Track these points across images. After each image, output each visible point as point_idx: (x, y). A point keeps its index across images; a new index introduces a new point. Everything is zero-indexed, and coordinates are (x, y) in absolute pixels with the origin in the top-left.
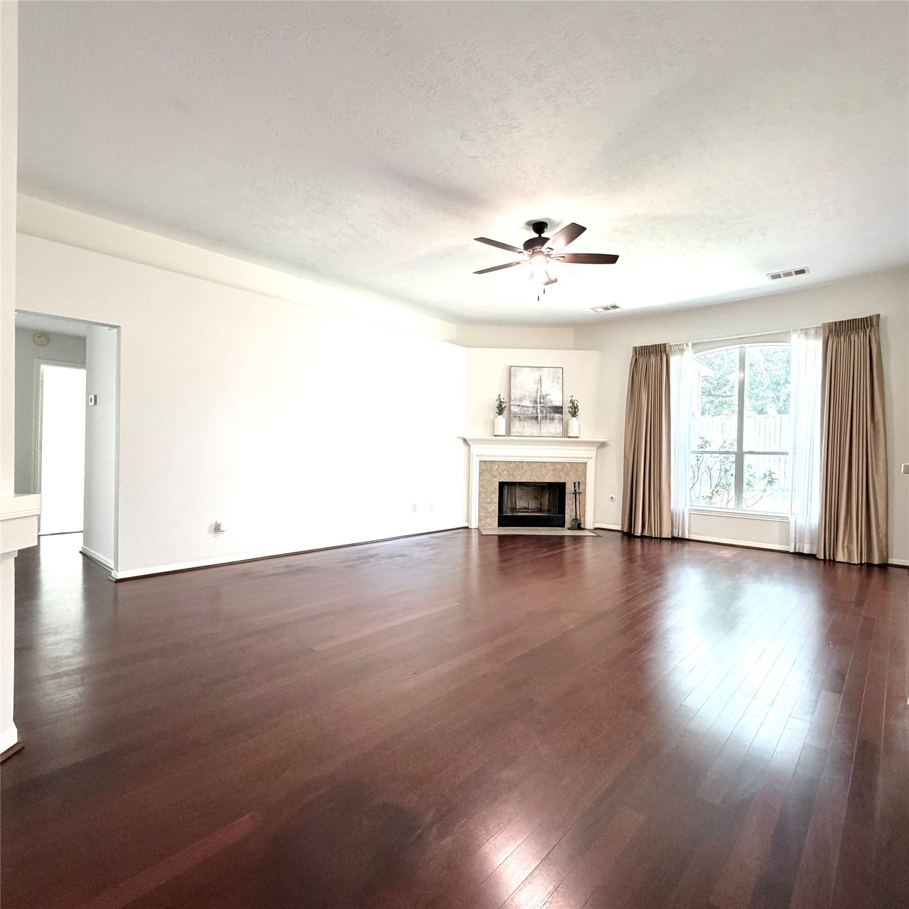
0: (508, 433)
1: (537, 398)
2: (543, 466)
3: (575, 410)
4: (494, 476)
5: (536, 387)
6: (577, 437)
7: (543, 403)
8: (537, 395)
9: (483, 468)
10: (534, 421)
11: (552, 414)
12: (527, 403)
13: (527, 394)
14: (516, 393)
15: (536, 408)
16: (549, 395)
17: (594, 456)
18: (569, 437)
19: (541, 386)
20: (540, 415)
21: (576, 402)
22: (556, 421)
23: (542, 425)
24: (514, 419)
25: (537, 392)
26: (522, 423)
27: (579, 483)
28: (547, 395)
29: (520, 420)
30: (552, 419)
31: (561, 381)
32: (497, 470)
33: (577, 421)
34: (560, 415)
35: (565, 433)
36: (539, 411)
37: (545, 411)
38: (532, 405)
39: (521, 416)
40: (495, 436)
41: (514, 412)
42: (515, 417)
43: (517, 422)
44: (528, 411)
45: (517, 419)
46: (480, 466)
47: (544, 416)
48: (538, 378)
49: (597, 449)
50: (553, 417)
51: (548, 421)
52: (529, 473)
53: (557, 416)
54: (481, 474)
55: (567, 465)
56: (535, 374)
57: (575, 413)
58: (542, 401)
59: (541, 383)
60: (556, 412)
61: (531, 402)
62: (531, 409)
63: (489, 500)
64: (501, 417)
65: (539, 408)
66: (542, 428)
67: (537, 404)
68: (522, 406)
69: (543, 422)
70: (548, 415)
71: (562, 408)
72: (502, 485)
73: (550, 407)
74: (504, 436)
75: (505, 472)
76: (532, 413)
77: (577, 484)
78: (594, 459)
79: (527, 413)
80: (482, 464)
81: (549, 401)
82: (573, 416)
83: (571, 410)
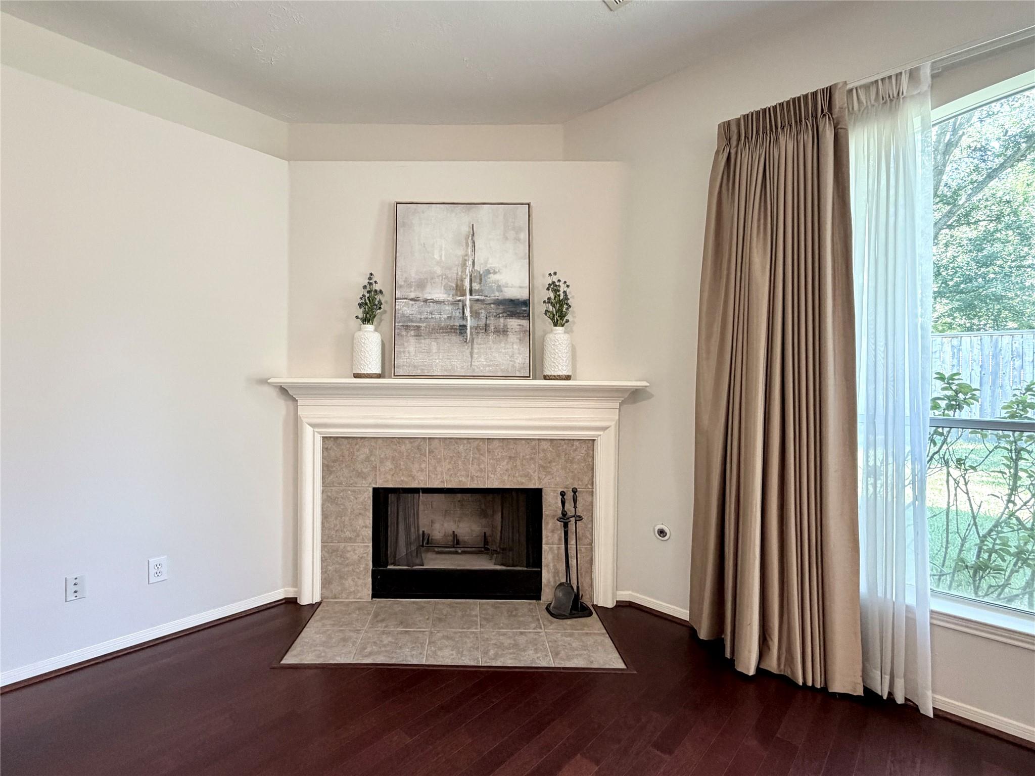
0: (388, 368)
1: (462, 280)
2: (485, 447)
3: (562, 306)
4: (361, 475)
5: (460, 252)
6: (568, 378)
7: (479, 292)
8: (464, 271)
9: (332, 454)
10: (455, 338)
11: (502, 320)
12: (438, 293)
13: (439, 271)
14: (410, 269)
15: (461, 304)
16: (495, 273)
17: (613, 424)
18: (546, 378)
19: (474, 250)
20: (469, 323)
21: (563, 288)
22: (512, 338)
23: (475, 346)
24: (404, 333)
25: (464, 265)
26: (425, 342)
27: (575, 491)
28: (488, 272)
29: (418, 336)
30: (503, 332)
31: (524, 236)
32: (367, 459)
33: (566, 336)
34: (524, 322)
35: (536, 368)
36: (468, 313)
37: (483, 313)
38: (450, 299)
39: (423, 325)
40: (357, 376)
41: (403, 315)
42: (407, 328)
43: (412, 340)
44: (440, 314)
45: (412, 333)
46: (325, 449)
47: (482, 323)
48: (465, 229)
49: (621, 405)
50: (505, 326)
51: (492, 337)
52: (446, 465)
53: (514, 323)
54: (327, 468)
55: (545, 445)
56: (459, 222)
57: (562, 316)
58: (476, 286)
59: (474, 243)
60: (513, 315)
61: (447, 289)
62: (448, 308)
63: (348, 534)
64: (369, 327)
65: (468, 303)
66: (475, 356)
67: (464, 295)
68: (426, 301)
69: (479, 340)
70: (492, 322)
71: (526, 303)
72: (381, 497)
73: (499, 303)
74: (379, 376)
75: (389, 465)
76: (449, 318)
77: (569, 495)
78: (612, 432)
79: (437, 316)
80: (330, 444)
81: (495, 286)
82: (556, 325)
83: (551, 308)
